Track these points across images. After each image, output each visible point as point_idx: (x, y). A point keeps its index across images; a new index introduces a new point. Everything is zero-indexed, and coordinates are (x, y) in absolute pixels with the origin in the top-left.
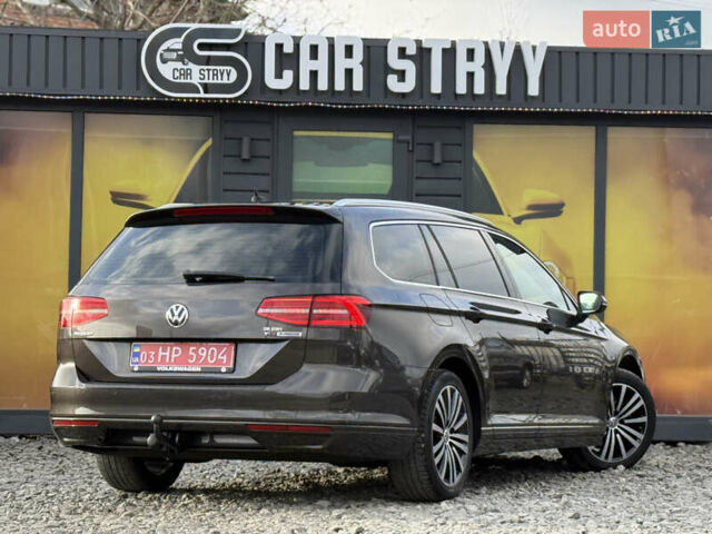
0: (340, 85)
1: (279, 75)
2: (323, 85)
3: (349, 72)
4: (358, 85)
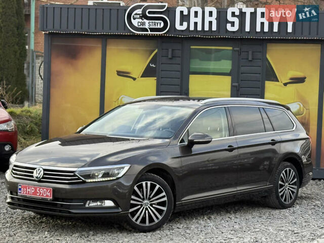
0: (207, 28)
1: (181, 24)
2: (199, 28)
3: (211, 23)
4: (214, 28)
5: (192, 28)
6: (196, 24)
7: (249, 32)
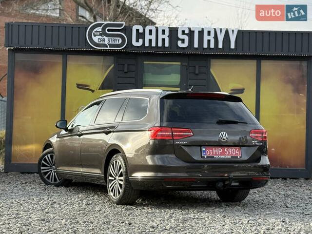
0: (160, 45)
1: (137, 41)
2: (154, 44)
3: (163, 40)
4: (167, 45)
5: (147, 44)
6: (150, 41)
7: (197, 48)
